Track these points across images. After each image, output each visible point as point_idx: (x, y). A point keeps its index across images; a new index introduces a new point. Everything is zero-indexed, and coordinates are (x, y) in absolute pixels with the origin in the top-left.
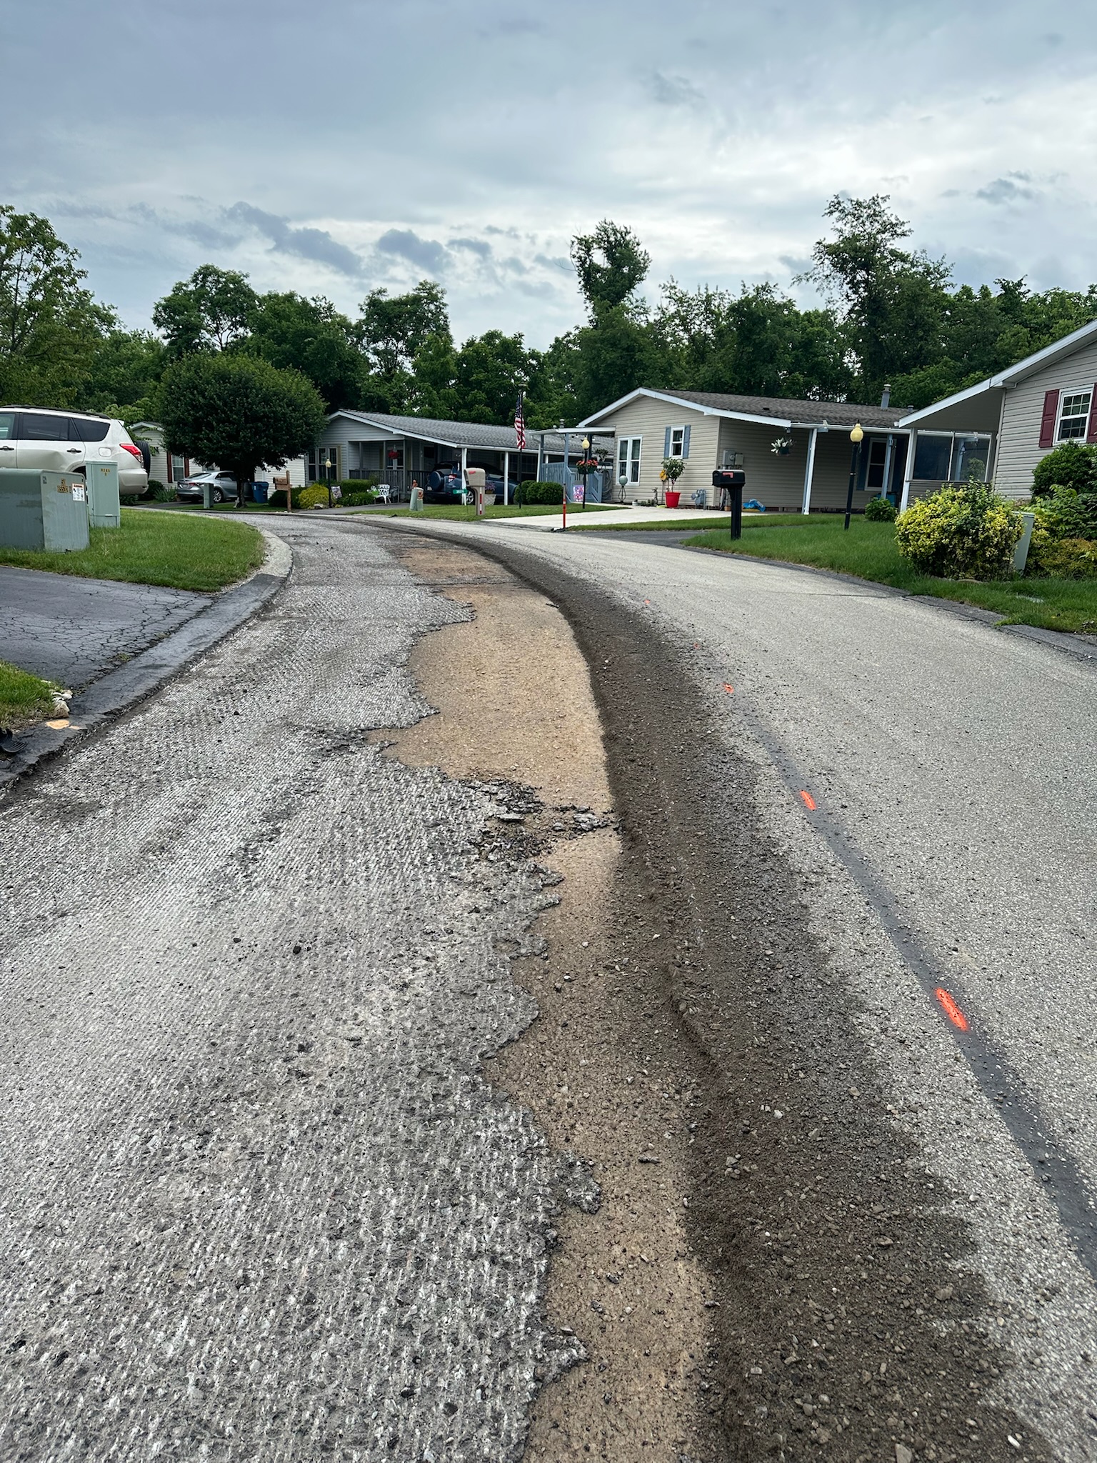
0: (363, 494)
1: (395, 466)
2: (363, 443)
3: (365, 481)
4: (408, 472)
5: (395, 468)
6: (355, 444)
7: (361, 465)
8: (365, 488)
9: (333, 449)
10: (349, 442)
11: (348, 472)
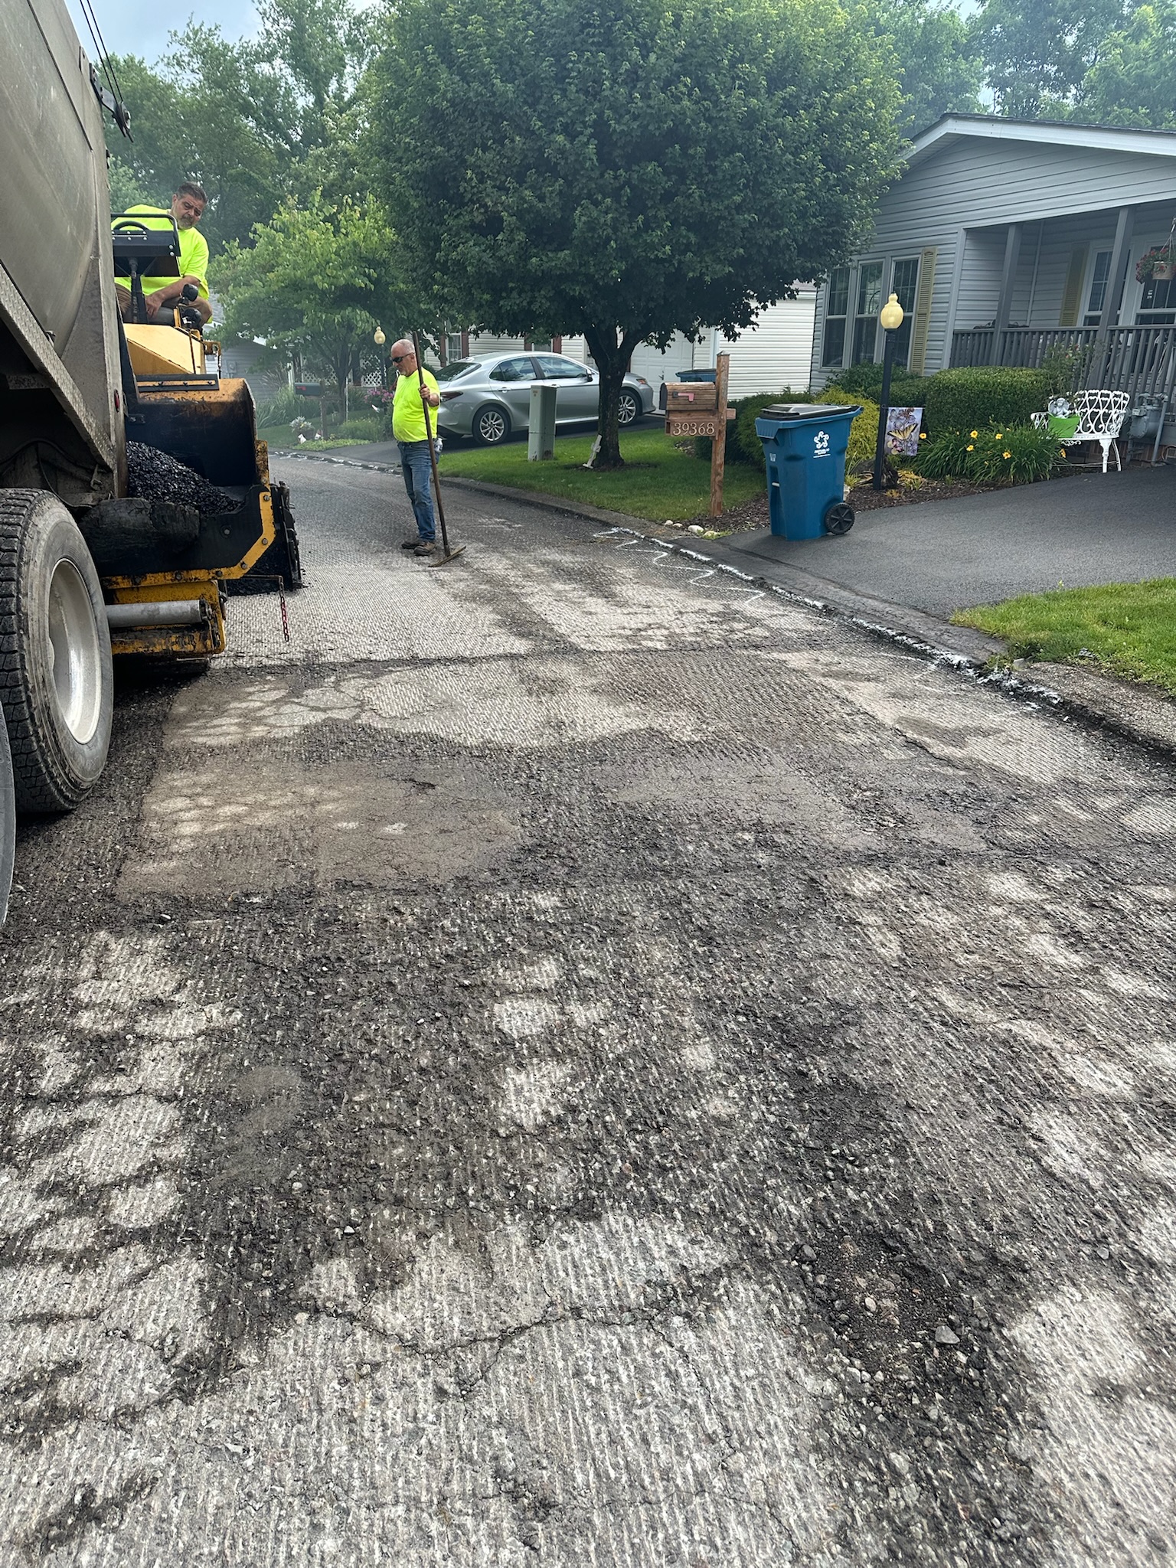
2: (1022, 226)
3: (1023, 376)
5: (1126, 321)
6: (990, 237)
7: (1003, 309)
8: (1020, 403)
9: (907, 263)
10: (968, 230)
11: (949, 337)
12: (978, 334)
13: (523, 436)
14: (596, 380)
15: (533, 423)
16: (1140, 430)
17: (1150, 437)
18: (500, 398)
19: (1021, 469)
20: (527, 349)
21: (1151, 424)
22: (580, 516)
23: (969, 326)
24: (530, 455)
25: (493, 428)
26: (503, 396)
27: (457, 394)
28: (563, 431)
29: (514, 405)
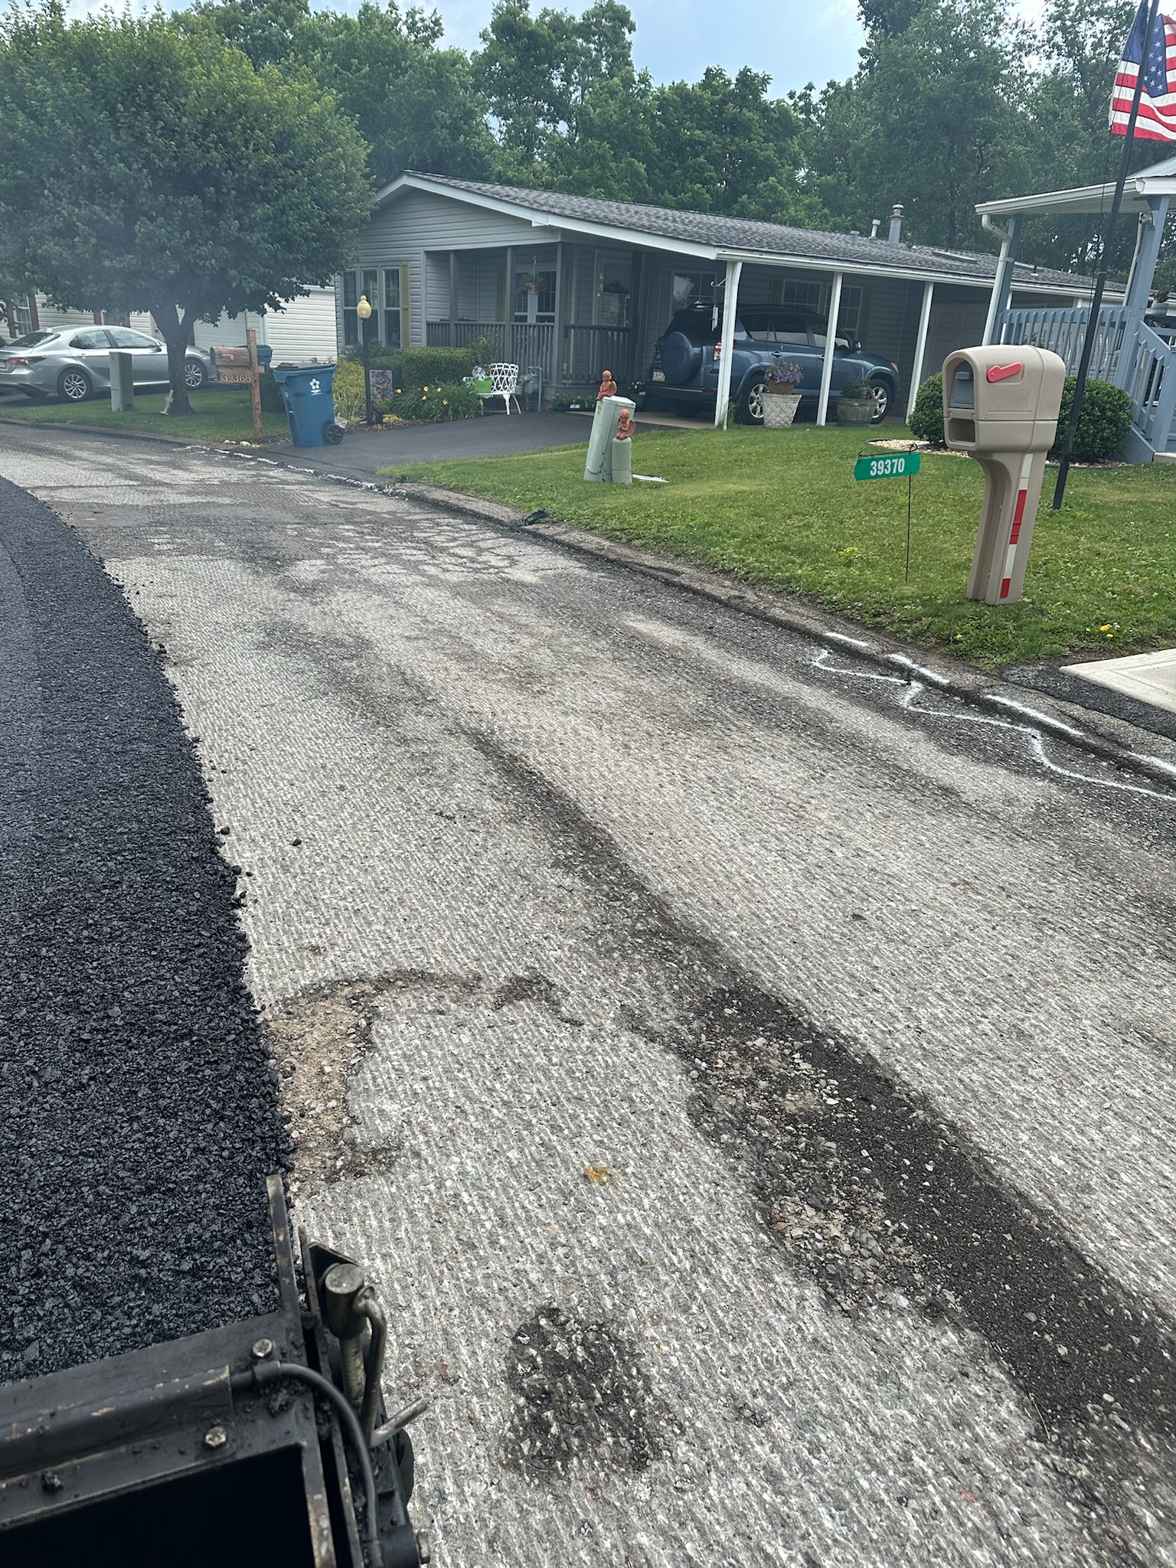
0: (453, 388)
1: (532, 314)
2: (457, 253)
3: (460, 353)
4: (567, 328)
5: (531, 320)
6: (438, 258)
7: (454, 309)
8: (457, 371)
9: (393, 271)
10: (427, 252)
11: (424, 327)
12: (443, 325)
13: (106, 394)
14: (164, 350)
15: (113, 384)
16: (530, 389)
17: (535, 393)
18: (80, 363)
19: (456, 412)
20: (97, 322)
21: (535, 386)
22: (162, 441)
23: (436, 319)
24: (114, 408)
25: (75, 388)
26: (83, 361)
27: (40, 359)
28: (140, 391)
29: (95, 369)
